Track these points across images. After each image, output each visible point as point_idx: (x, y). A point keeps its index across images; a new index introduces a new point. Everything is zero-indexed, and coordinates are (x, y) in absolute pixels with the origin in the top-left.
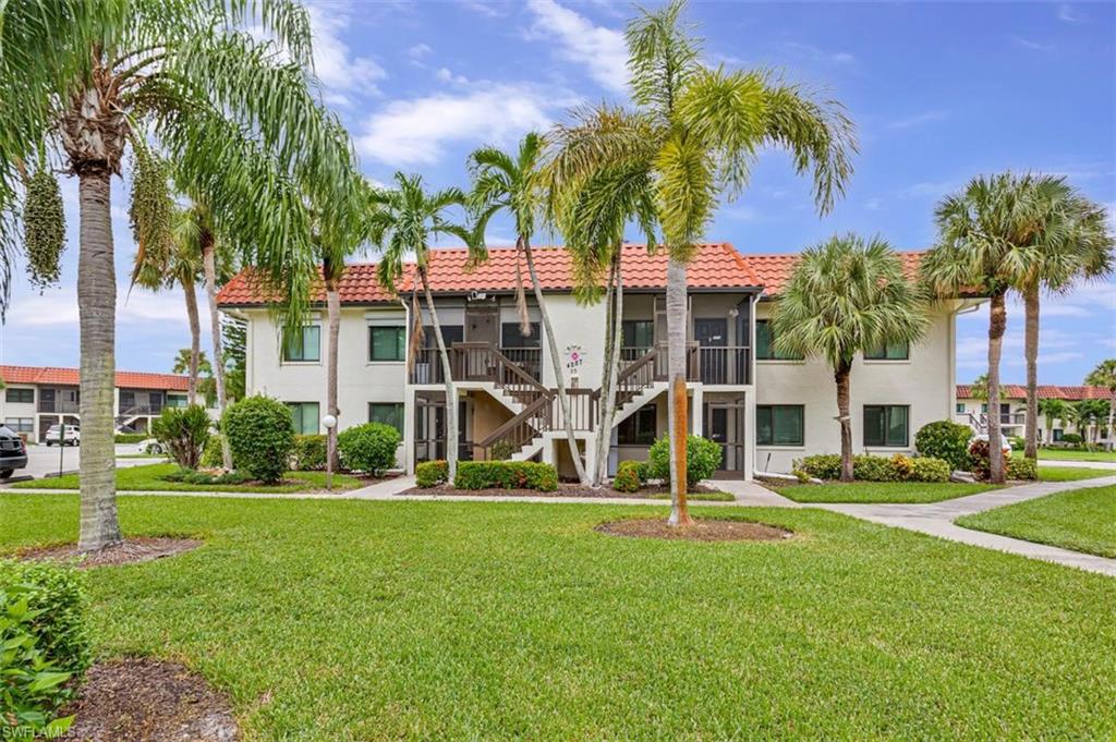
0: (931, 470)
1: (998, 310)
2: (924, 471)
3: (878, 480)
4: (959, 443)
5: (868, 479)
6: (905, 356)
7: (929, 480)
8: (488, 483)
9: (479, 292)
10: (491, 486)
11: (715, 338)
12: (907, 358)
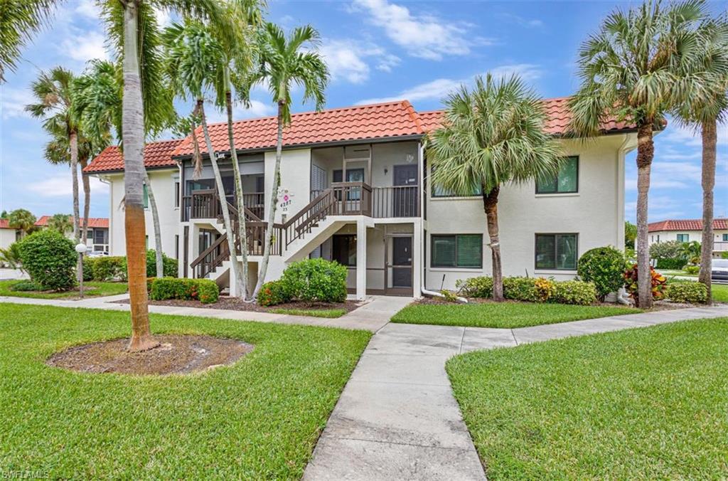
0: (574, 293)
1: (644, 140)
2: (568, 293)
3: (528, 300)
4: (612, 268)
5: (519, 299)
6: (575, 190)
7: (574, 302)
8: (169, 296)
9: (220, 153)
10: (171, 298)
11: (410, 180)
12: (577, 192)
